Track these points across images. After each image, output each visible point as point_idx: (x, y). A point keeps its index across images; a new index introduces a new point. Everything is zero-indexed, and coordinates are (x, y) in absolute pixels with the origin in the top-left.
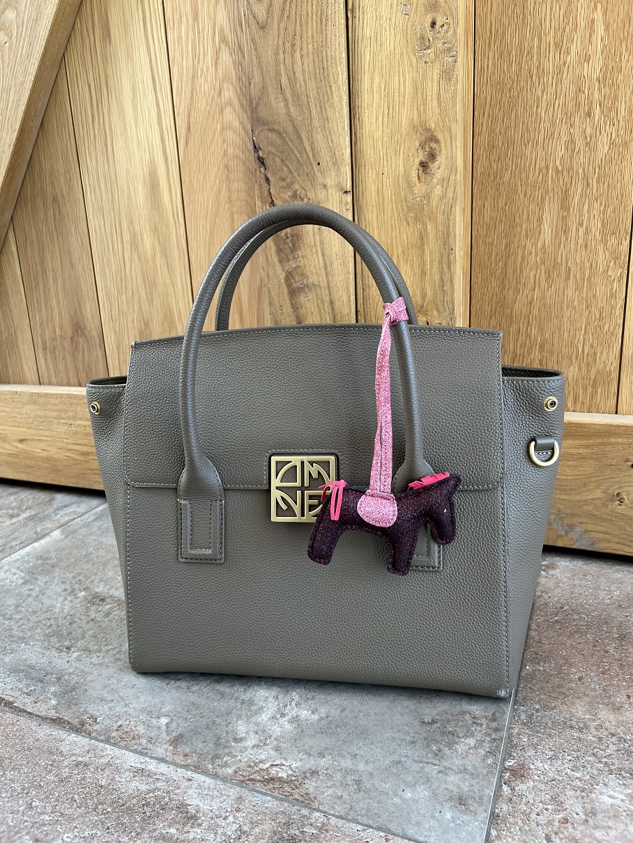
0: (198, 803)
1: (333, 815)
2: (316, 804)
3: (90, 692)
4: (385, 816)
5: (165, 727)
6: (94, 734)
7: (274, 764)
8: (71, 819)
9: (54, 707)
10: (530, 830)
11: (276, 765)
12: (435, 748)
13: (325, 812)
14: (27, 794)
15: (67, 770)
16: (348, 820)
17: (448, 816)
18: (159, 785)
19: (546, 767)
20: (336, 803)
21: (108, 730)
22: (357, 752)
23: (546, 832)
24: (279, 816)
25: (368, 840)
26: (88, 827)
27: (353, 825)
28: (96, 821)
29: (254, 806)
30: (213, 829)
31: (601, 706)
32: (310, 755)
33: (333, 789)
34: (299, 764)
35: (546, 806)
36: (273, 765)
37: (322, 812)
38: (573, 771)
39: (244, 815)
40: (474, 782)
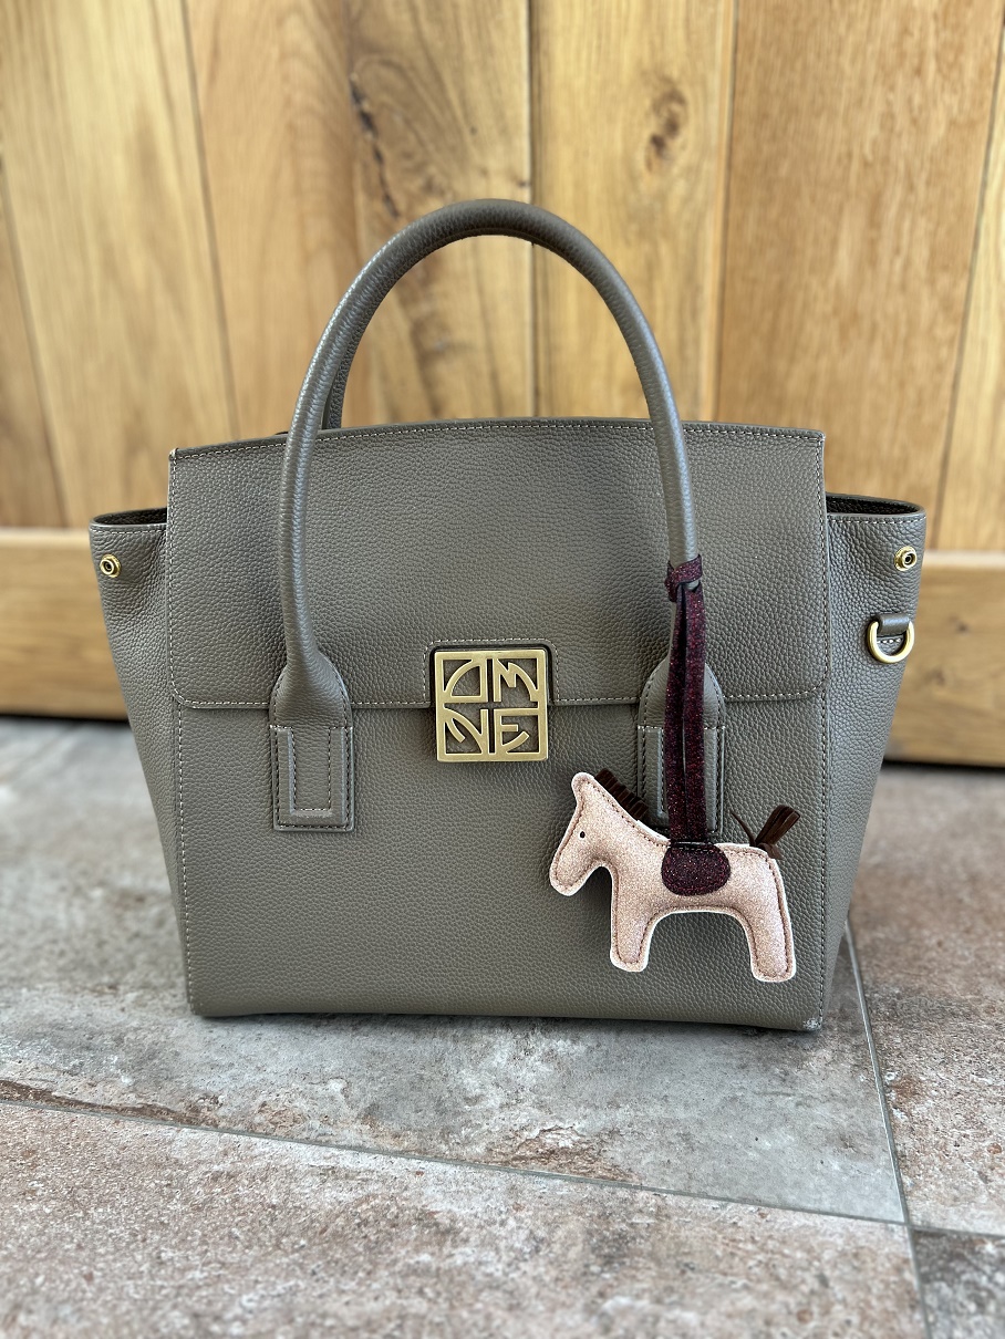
0: (449, 1207)
1: (668, 1192)
2: (635, 1178)
3: (185, 1056)
4: (744, 1181)
5: (342, 1097)
6: (222, 1124)
7: (546, 1128)
8: (242, 1270)
9: (131, 1089)
10: (954, 1169)
11: (550, 1130)
12: (777, 1071)
13: (653, 1190)
14: (144, 1240)
15: (199, 1189)
16: (693, 1196)
17: (836, 1167)
18: (372, 1188)
19: (941, 1075)
20: (664, 1173)
21: (244, 1114)
22: (665, 1093)
23: (978, 1169)
24: (585, 1206)
25: (734, 1220)
26: (278, 1277)
27: (703, 1202)
28: (288, 1265)
29: (540, 1197)
30: (490, 1243)
31: (982, 980)
32: (597, 1107)
33: (652, 1153)
34: (584, 1123)
35: (963, 1132)
36: (545, 1131)
37: (648, 1189)
38: (980, 1076)
39: (531, 1213)
40: (852, 1111)
